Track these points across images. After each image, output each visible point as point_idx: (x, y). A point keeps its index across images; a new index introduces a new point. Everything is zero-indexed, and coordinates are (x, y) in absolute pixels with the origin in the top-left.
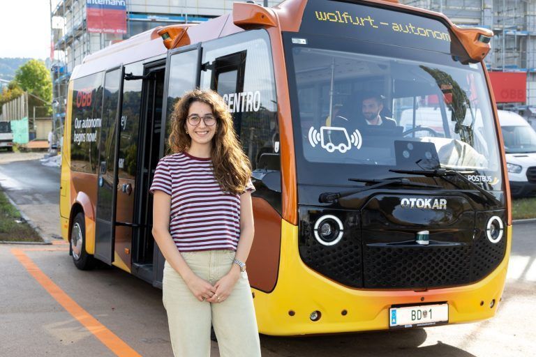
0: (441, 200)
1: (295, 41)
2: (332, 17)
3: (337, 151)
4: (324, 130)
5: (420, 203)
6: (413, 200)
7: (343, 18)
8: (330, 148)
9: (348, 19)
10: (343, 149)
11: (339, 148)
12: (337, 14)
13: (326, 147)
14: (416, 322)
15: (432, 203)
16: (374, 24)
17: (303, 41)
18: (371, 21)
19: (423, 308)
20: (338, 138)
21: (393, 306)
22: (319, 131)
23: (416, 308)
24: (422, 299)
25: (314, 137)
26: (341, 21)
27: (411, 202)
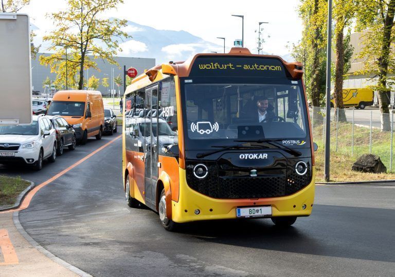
0: (264, 154)
1: (186, 81)
2: (208, 67)
3: (205, 133)
4: (199, 124)
5: (251, 156)
6: (247, 155)
7: (214, 67)
8: (202, 132)
9: (217, 66)
10: (208, 132)
11: (206, 132)
12: (211, 65)
13: (200, 132)
14: (252, 215)
15: (258, 156)
16: (232, 67)
17: (191, 81)
18: (230, 65)
19: (256, 209)
20: (206, 127)
21: (238, 207)
22: (196, 125)
23: (252, 209)
24: (255, 203)
25: (194, 127)
26: (213, 68)
27: (245, 156)
